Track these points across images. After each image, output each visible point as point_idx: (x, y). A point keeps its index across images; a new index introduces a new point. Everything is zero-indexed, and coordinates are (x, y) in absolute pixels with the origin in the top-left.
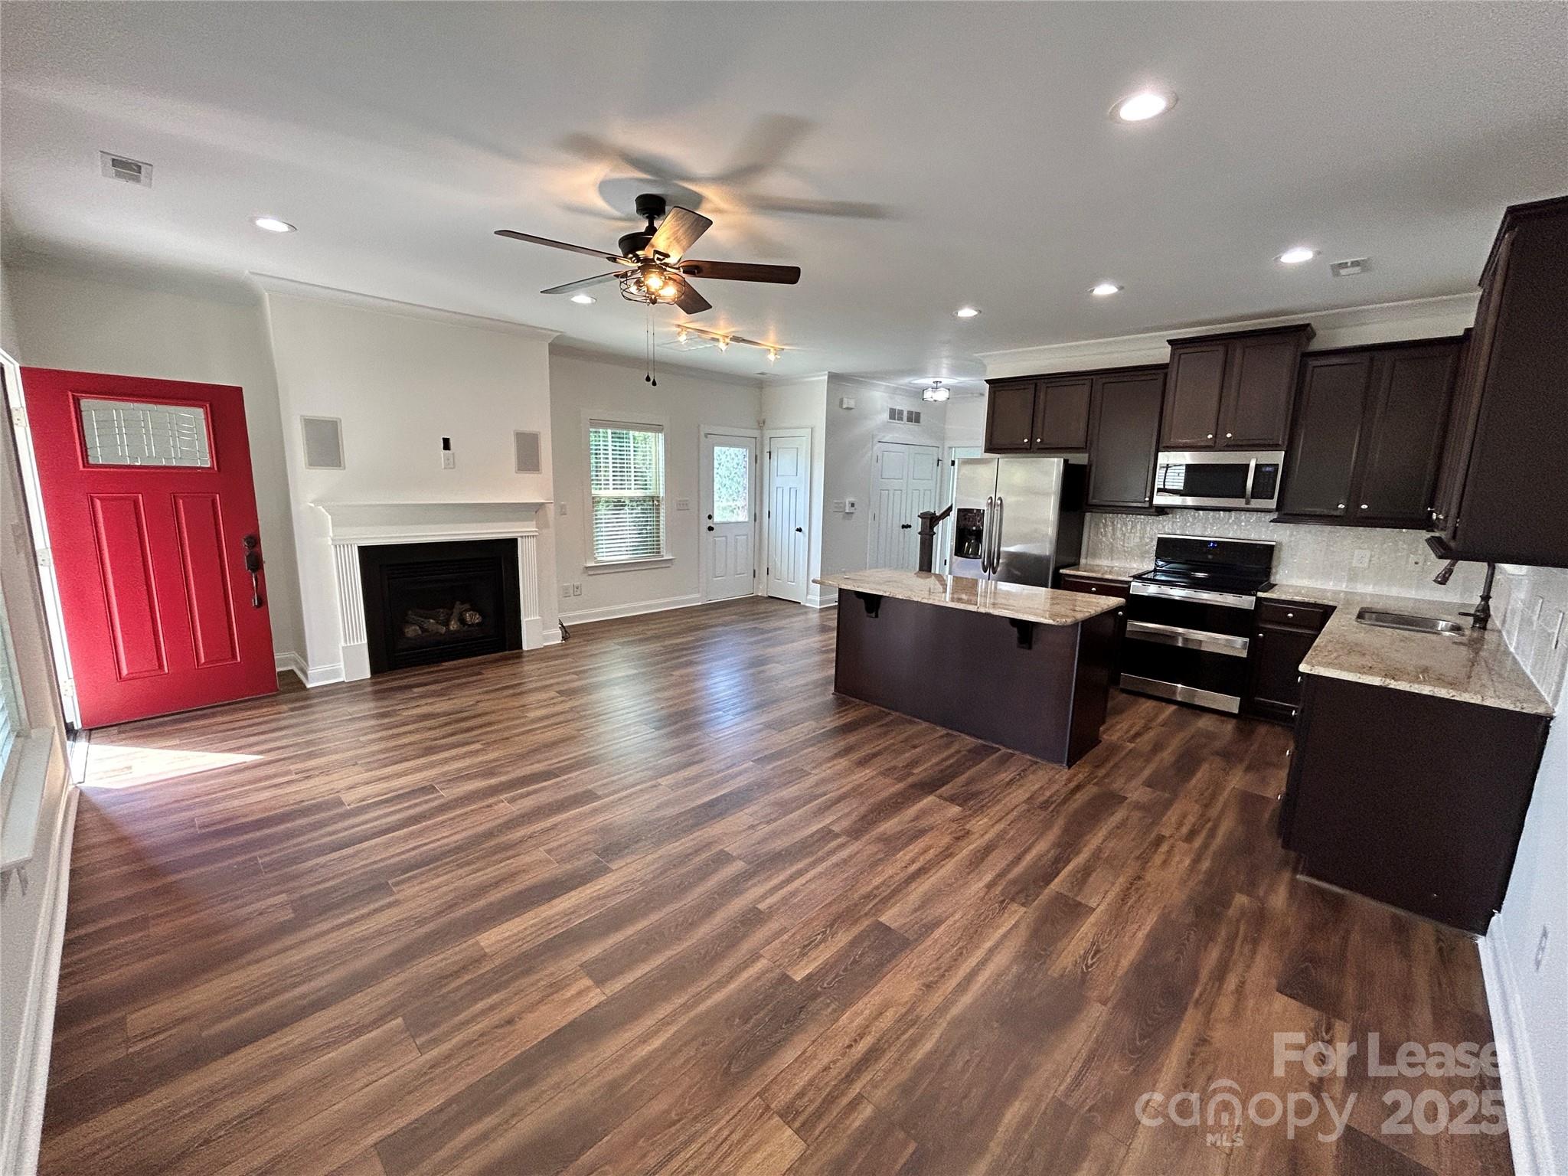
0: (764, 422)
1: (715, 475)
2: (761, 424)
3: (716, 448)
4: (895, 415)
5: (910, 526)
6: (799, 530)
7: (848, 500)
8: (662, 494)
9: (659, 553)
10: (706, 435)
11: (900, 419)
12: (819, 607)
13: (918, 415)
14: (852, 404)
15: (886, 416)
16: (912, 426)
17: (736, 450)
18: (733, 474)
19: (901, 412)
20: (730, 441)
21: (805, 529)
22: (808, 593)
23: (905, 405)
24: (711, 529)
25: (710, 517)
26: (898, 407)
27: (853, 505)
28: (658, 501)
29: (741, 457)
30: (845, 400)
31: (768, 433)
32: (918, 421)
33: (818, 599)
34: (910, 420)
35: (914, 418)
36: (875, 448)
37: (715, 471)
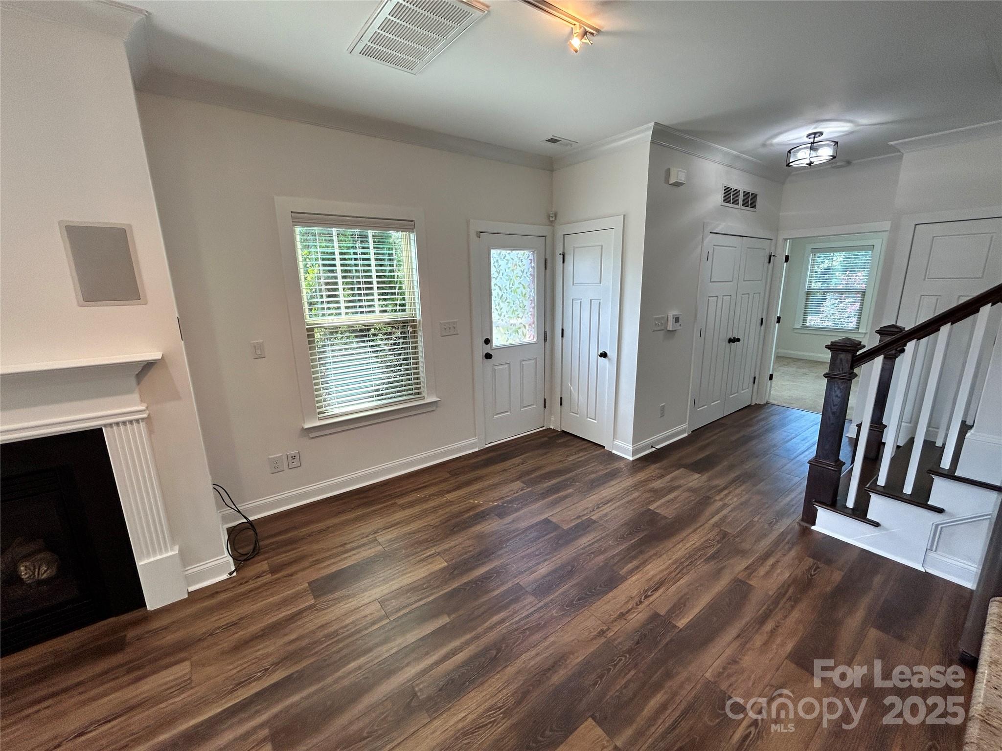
0: (556, 216)
1: (493, 287)
2: (552, 219)
3: (492, 252)
4: (730, 195)
5: (738, 340)
6: (604, 355)
7: (672, 313)
8: (419, 317)
9: (419, 393)
10: (479, 234)
11: (736, 202)
12: (631, 459)
13: (754, 196)
14: (682, 178)
15: (720, 197)
16: (747, 211)
17: (521, 253)
18: (516, 285)
19: (737, 192)
20: (511, 242)
21: (612, 354)
22: (614, 437)
23: (741, 184)
24: (488, 356)
25: (487, 341)
26: (734, 186)
27: (677, 320)
28: (414, 327)
29: (526, 262)
30: (673, 171)
31: (561, 230)
32: (753, 206)
33: (630, 448)
34: (745, 204)
35: (750, 201)
36: (706, 241)
37: (493, 281)
